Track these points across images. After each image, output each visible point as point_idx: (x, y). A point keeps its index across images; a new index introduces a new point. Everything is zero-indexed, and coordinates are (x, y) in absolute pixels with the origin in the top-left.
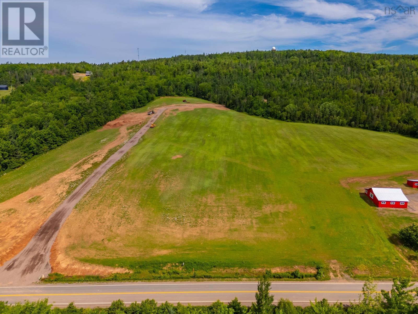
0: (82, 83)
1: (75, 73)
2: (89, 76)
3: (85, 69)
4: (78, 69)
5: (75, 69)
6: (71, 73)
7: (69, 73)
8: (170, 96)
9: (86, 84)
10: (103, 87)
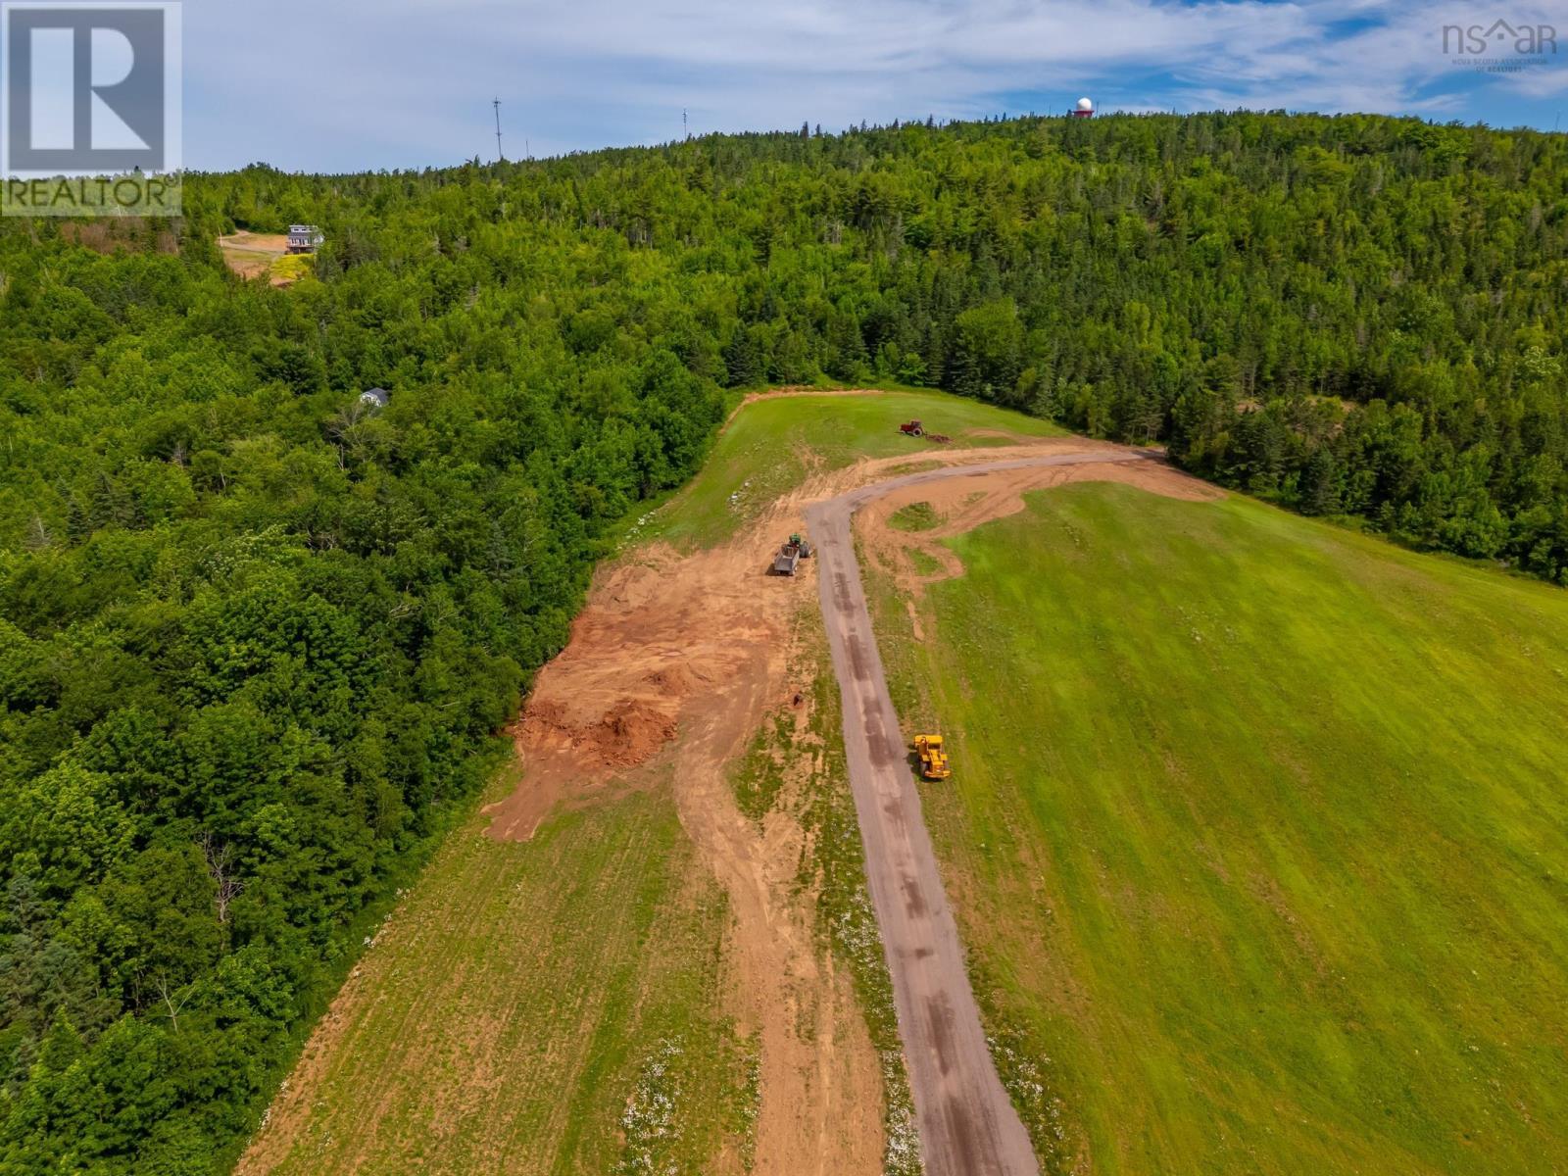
0: (278, 301)
1: (230, 232)
2: (304, 250)
3: (279, 210)
4: (241, 212)
5: (226, 212)
6: (207, 234)
7: (195, 236)
8: (794, 382)
9: (299, 309)
10: (404, 335)
